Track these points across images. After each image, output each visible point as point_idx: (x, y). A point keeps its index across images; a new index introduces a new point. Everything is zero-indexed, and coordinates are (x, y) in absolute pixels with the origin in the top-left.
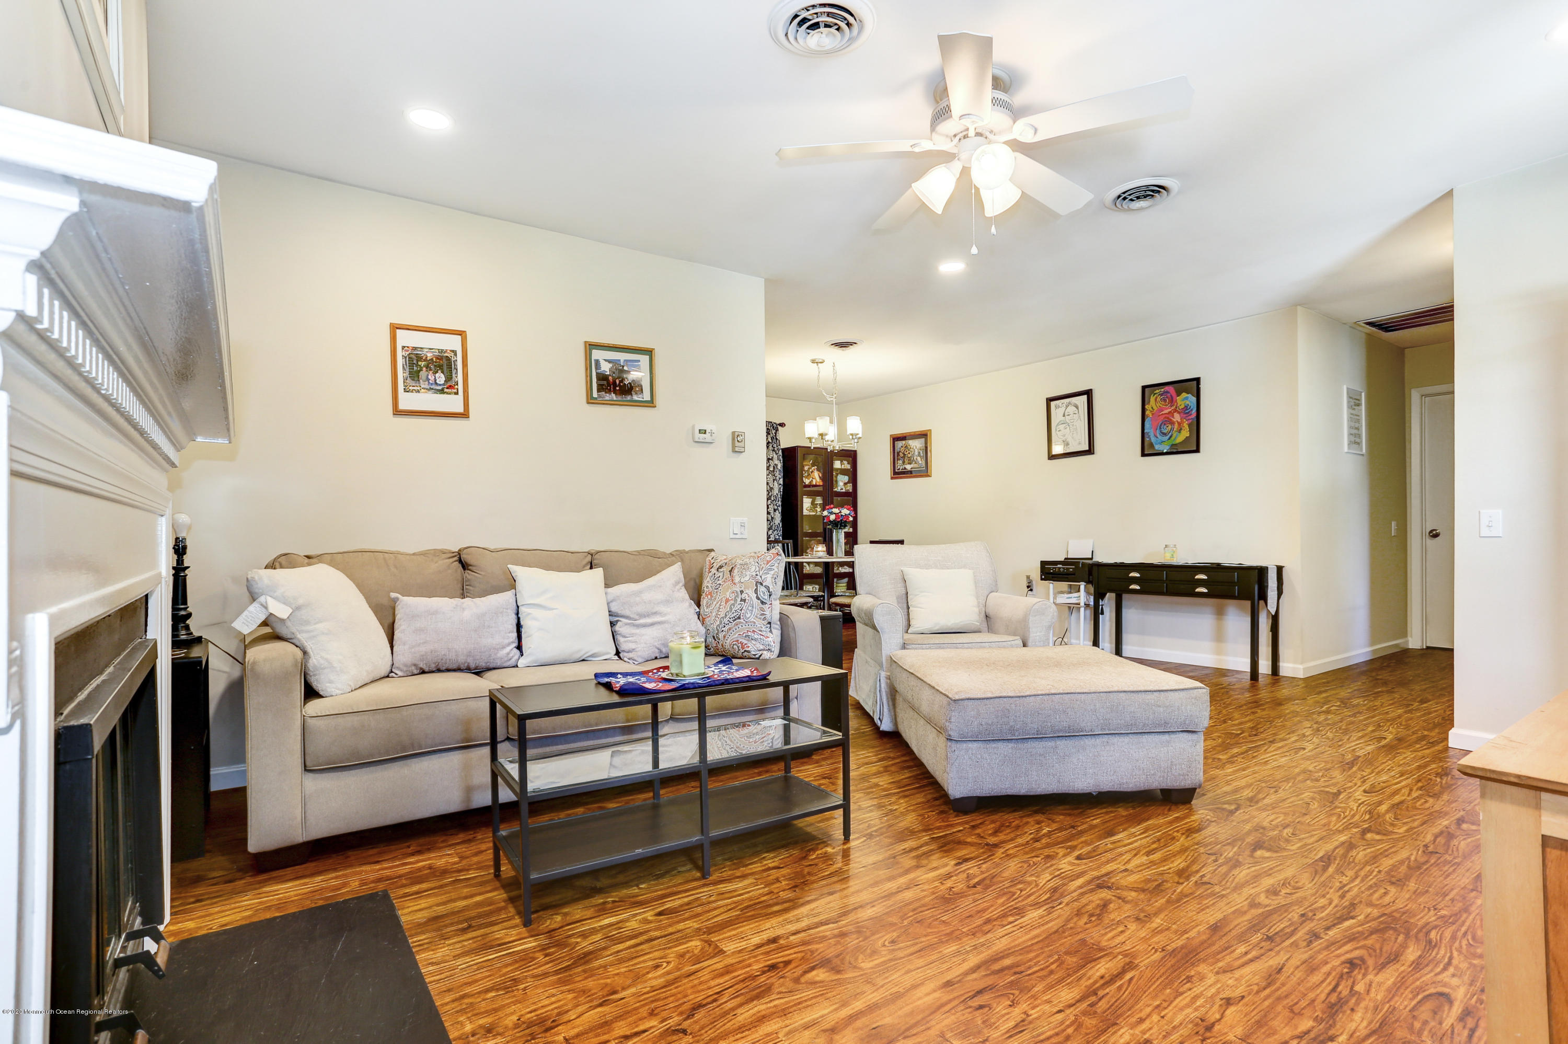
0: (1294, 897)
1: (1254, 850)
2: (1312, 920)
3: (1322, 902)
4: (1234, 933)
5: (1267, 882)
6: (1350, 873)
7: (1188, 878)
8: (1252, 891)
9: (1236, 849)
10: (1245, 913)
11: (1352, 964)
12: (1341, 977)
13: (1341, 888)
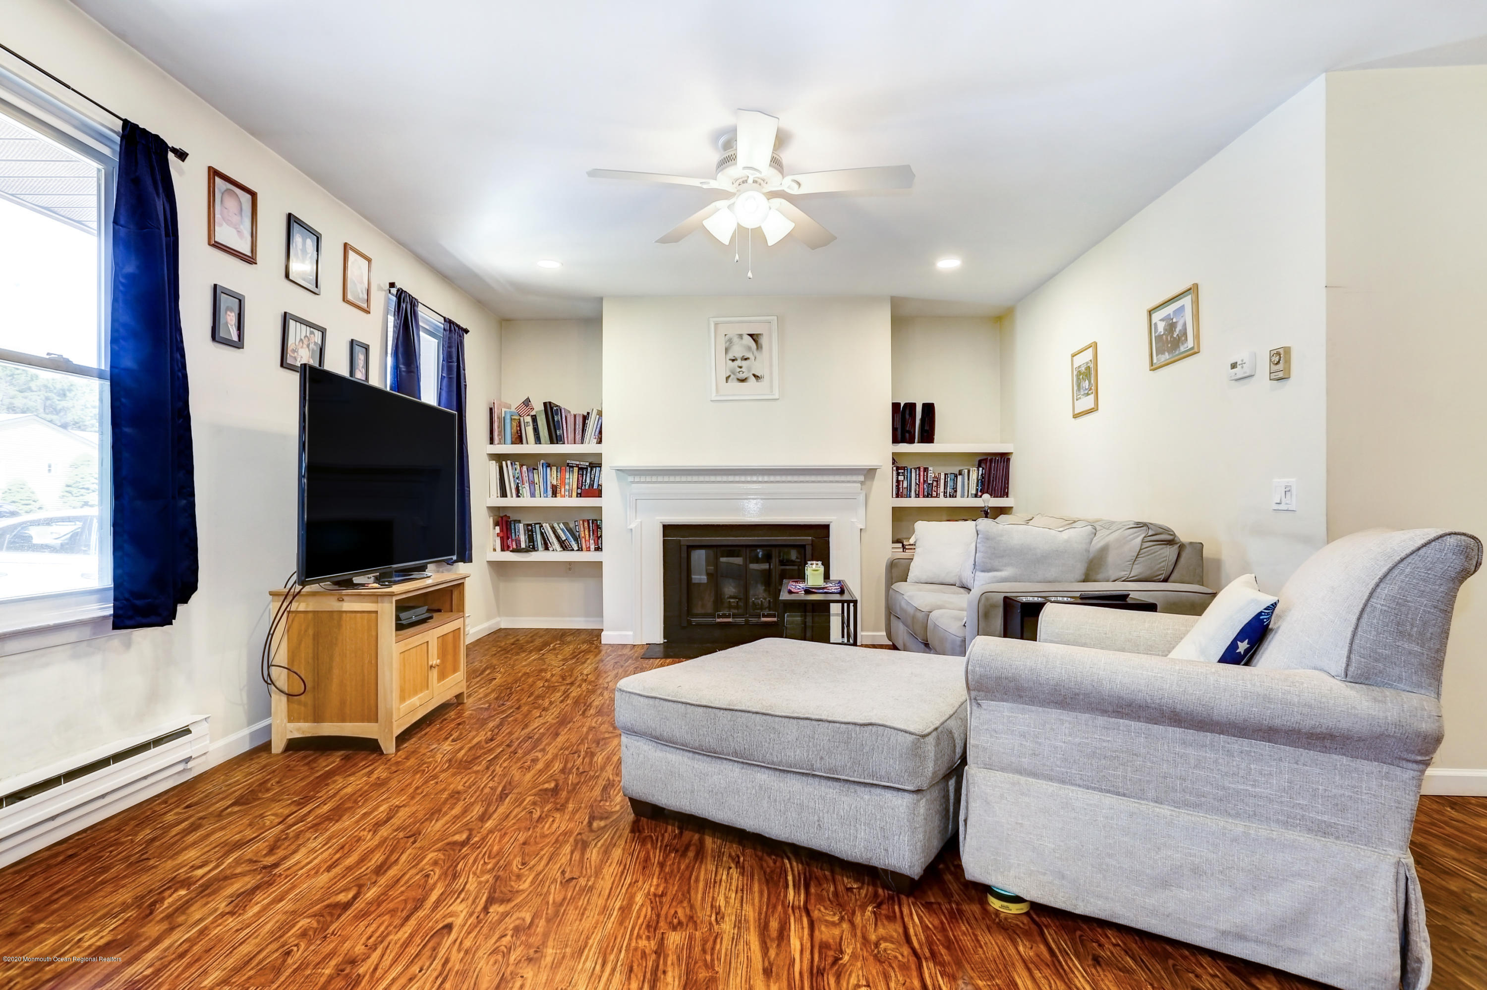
0: (522, 762)
1: (557, 786)
2: (511, 752)
3: (505, 765)
4: (547, 735)
5: (540, 765)
6: (487, 790)
7: (586, 753)
8: (547, 757)
9: (570, 783)
10: (546, 745)
11: (492, 740)
12: (497, 734)
13: (494, 777)
